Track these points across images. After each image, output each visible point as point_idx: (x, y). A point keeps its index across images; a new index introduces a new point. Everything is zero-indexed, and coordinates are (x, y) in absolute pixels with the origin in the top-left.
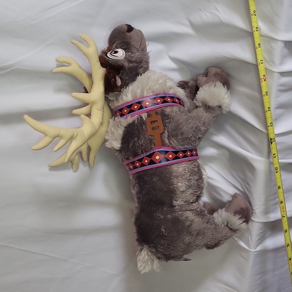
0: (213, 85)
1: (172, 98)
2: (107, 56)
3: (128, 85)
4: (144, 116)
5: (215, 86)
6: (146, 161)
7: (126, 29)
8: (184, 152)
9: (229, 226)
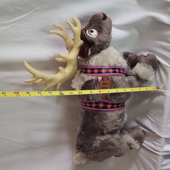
0: (147, 67)
1: (119, 69)
2: (86, 33)
3: (94, 54)
4: (100, 78)
5: (148, 67)
6: (94, 105)
7: (102, 18)
8: (118, 104)
9: (130, 145)
